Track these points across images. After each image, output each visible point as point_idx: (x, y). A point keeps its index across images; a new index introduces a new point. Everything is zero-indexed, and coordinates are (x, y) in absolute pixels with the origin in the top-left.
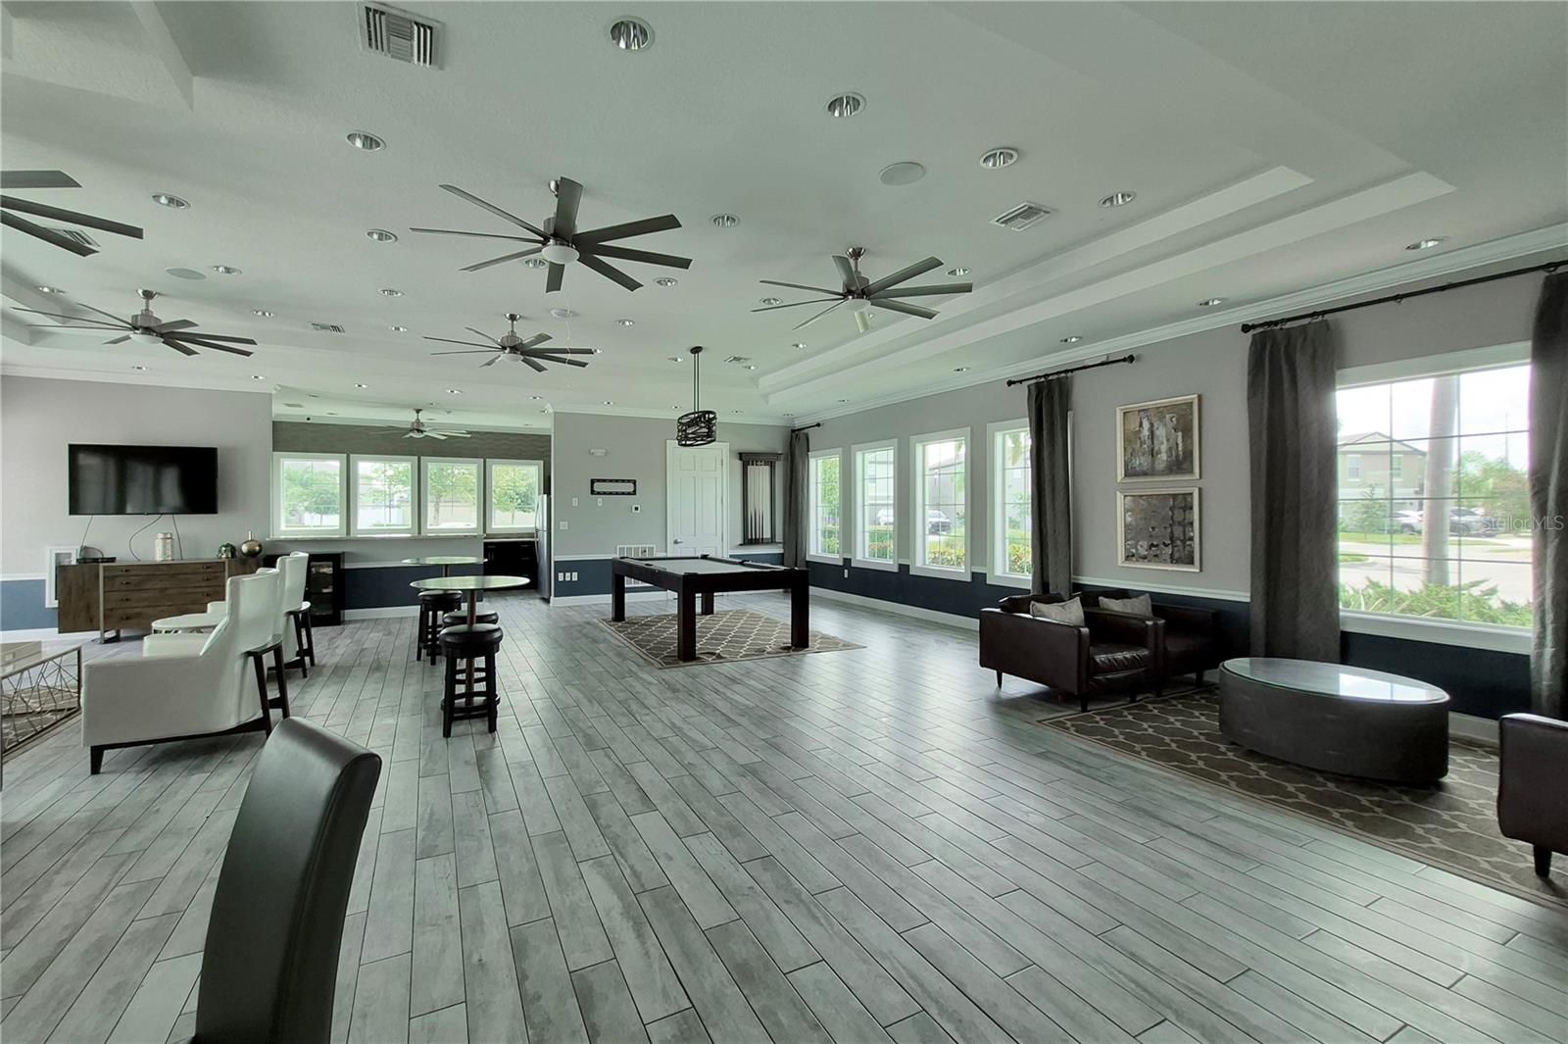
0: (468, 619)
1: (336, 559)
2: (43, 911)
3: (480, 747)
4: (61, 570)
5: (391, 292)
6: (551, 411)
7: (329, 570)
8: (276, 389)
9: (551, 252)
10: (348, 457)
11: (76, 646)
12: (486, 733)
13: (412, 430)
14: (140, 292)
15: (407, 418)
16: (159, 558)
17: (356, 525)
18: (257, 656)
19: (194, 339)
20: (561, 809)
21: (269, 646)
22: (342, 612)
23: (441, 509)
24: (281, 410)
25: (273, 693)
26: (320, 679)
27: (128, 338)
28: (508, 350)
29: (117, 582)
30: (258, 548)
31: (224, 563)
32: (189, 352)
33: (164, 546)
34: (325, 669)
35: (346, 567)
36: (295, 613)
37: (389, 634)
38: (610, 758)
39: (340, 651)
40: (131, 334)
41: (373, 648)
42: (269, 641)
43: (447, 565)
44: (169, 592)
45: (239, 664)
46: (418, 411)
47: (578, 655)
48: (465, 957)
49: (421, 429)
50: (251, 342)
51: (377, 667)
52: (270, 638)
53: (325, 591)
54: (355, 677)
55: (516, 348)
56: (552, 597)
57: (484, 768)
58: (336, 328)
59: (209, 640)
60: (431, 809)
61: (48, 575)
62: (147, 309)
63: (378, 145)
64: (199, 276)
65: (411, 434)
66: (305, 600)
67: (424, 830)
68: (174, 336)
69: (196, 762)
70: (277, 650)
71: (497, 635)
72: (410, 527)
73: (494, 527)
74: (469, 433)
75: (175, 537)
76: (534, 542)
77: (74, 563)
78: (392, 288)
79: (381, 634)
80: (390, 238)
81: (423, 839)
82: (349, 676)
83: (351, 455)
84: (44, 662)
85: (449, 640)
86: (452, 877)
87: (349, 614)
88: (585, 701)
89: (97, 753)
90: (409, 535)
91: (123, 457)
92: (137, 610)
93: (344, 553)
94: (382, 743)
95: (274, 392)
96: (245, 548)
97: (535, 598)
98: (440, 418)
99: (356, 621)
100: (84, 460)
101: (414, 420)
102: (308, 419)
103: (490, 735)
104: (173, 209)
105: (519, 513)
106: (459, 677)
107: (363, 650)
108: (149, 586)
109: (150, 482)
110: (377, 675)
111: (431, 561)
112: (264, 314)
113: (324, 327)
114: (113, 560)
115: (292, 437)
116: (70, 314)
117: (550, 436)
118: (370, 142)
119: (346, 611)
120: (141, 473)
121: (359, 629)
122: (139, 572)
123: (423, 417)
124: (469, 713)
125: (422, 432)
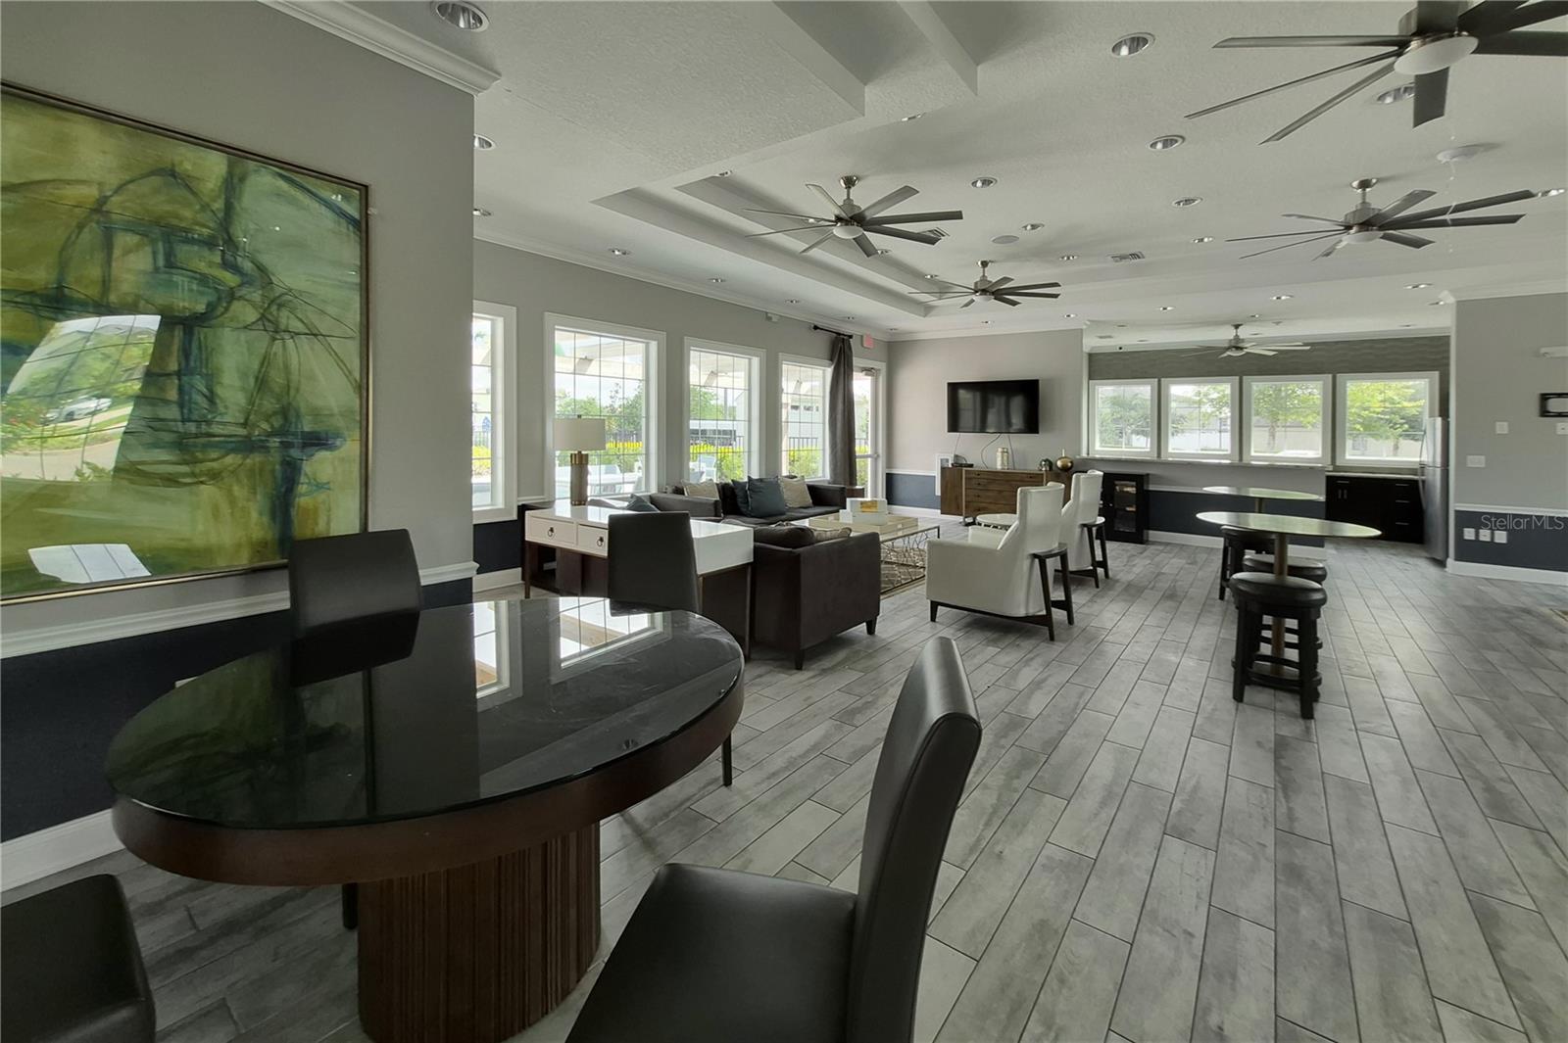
0: (1276, 568)
1: (1140, 480)
2: (877, 709)
3: (1285, 731)
4: (943, 469)
5: (1188, 201)
6: (1452, 300)
7: (1132, 490)
8: (1086, 324)
9: (1416, 61)
10: (1159, 382)
11: (936, 525)
12: (1295, 716)
13: (1228, 349)
14: (979, 263)
15: (1224, 335)
16: (999, 467)
17: (1167, 448)
18: (1042, 559)
19: (1014, 291)
20: (1415, 886)
21: (1056, 551)
22: (1145, 531)
23: (1277, 434)
24: (1091, 343)
25: (1058, 595)
26: (1111, 593)
27: (973, 301)
28: (1355, 229)
29: (974, 481)
30: (1070, 464)
31: (1042, 474)
32: (1014, 303)
33: (1003, 458)
34: (1118, 584)
35: (1151, 489)
36: (1089, 527)
37: (1194, 563)
38: (1547, 853)
39: (1137, 570)
40: (974, 297)
41: (1171, 574)
42: (1055, 546)
43: (1261, 499)
44: (1005, 494)
45: (1026, 563)
46: (1237, 327)
47: (1492, 656)
48: (1199, 1011)
49: (1240, 345)
50: (1056, 285)
51: (1172, 595)
52: (1057, 545)
53: (1128, 509)
54: (1145, 599)
55: (1370, 223)
56: (1450, 561)
57: (1284, 762)
58: (1135, 256)
59: (1006, 536)
60: (1198, 782)
61: (937, 473)
62: (984, 276)
63: (1145, 41)
64: (1015, 238)
65: (1229, 353)
66: (1099, 515)
67: (1182, 801)
68: (1000, 293)
69: (995, 636)
70: (1064, 557)
71: (1317, 596)
72: (1229, 452)
73: (1348, 457)
74: (1305, 345)
75: (1010, 451)
76: (1416, 482)
77: (950, 466)
78: (1188, 197)
79: (1184, 561)
80: (1176, 141)
81: (1179, 813)
82: (1139, 596)
83: (1163, 379)
84: (917, 533)
85: (1241, 587)
86: (1205, 884)
87: (1153, 535)
88: (1499, 734)
89: (934, 606)
90: (1228, 462)
91: (987, 390)
92: (984, 505)
93: (1148, 475)
94: (1156, 679)
95: (1084, 327)
96: (1059, 463)
97: (1420, 557)
98: (1269, 331)
99: (1160, 543)
100: (962, 394)
101: (1232, 337)
102: (1121, 348)
103: (1301, 721)
104: (986, 188)
105: (1404, 443)
106: (1267, 634)
107: (1159, 574)
108: (991, 487)
109: (1003, 407)
110: (1169, 603)
111: (1255, 492)
112: (1068, 258)
113: (1123, 258)
114: (971, 466)
115: (1107, 366)
116: (943, 289)
117: (1448, 337)
118: (1137, 42)
119: (1151, 532)
120: (998, 402)
121: (1162, 551)
122: (986, 477)
123: (1243, 333)
124: (1274, 682)
125: (1241, 349)
